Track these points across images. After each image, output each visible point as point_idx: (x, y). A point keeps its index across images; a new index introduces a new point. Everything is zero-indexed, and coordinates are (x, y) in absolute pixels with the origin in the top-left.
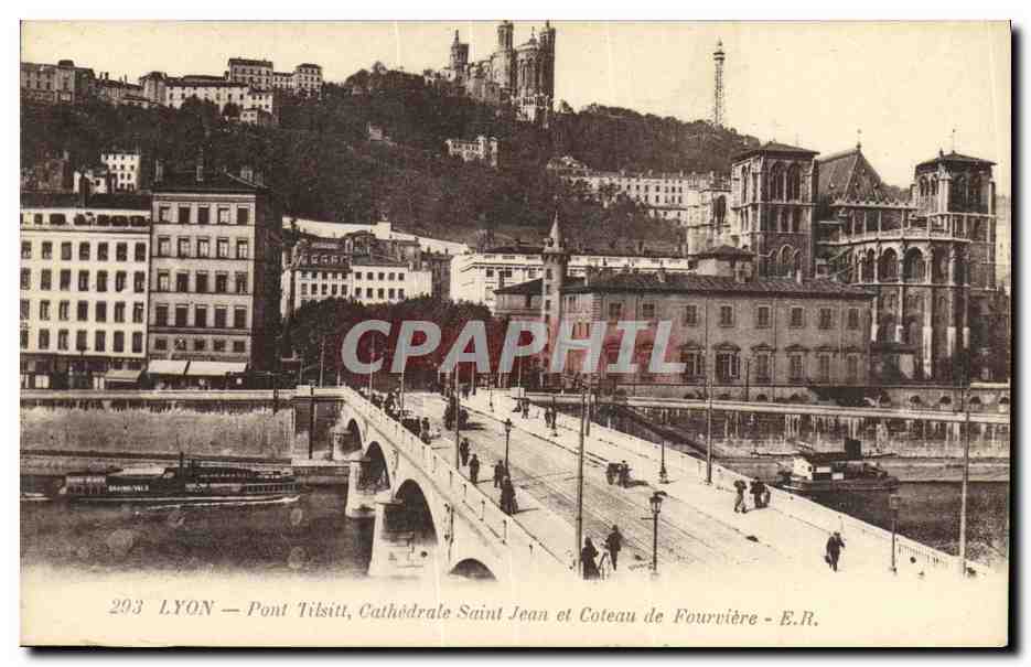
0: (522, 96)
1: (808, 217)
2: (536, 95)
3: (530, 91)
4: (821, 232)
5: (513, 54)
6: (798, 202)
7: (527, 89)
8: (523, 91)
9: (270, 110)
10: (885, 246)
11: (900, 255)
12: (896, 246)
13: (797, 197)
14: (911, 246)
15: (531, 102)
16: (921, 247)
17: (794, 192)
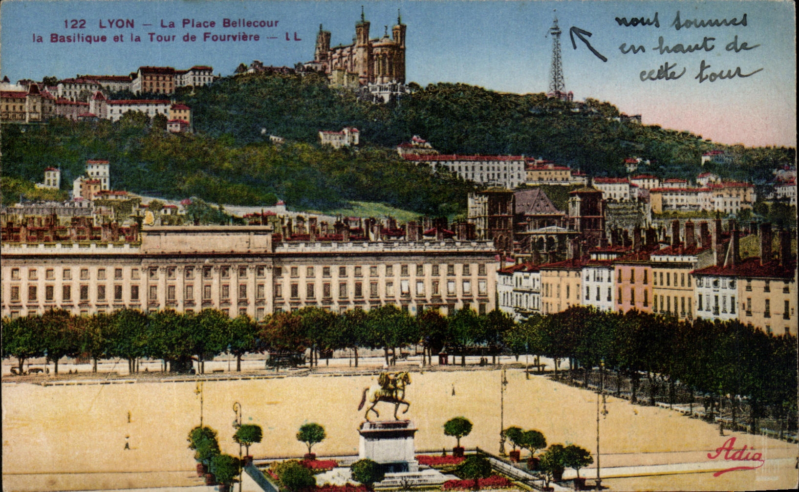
0: (378, 83)
1: (511, 220)
2: (390, 83)
3: (385, 79)
4: (516, 227)
5: (369, 48)
6: (506, 215)
7: (382, 77)
8: (379, 79)
9: (188, 120)
10: (539, 236)
11: (545, 240)
12: (544, 236)
13: (505, 213)
14: (549, 236)
15: (386, 89)
16: (554, 236)
17: (504, 210)
